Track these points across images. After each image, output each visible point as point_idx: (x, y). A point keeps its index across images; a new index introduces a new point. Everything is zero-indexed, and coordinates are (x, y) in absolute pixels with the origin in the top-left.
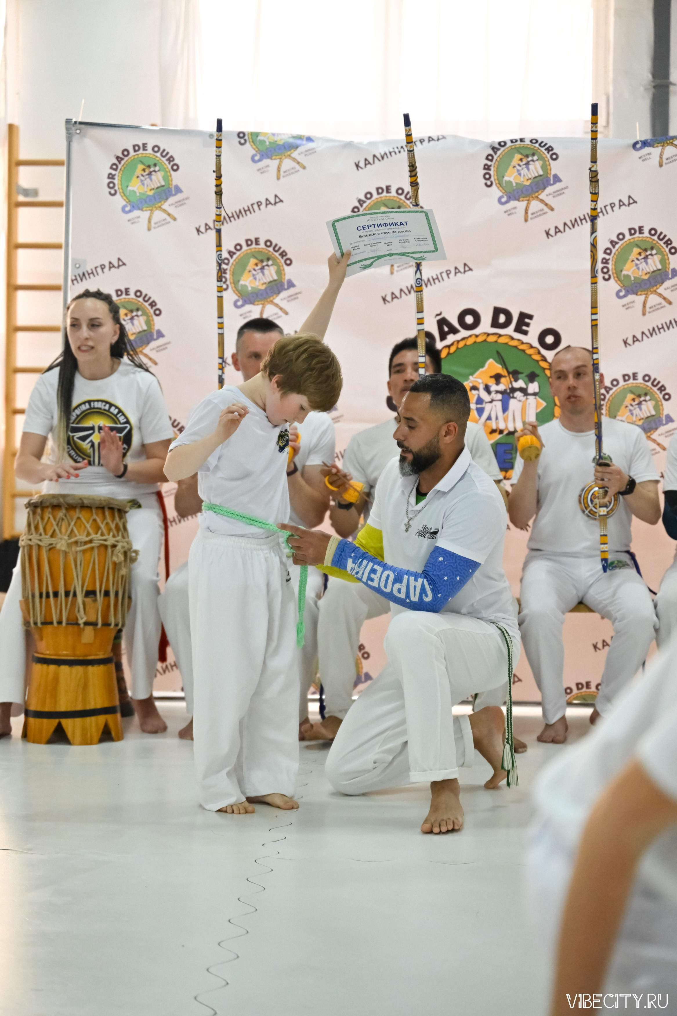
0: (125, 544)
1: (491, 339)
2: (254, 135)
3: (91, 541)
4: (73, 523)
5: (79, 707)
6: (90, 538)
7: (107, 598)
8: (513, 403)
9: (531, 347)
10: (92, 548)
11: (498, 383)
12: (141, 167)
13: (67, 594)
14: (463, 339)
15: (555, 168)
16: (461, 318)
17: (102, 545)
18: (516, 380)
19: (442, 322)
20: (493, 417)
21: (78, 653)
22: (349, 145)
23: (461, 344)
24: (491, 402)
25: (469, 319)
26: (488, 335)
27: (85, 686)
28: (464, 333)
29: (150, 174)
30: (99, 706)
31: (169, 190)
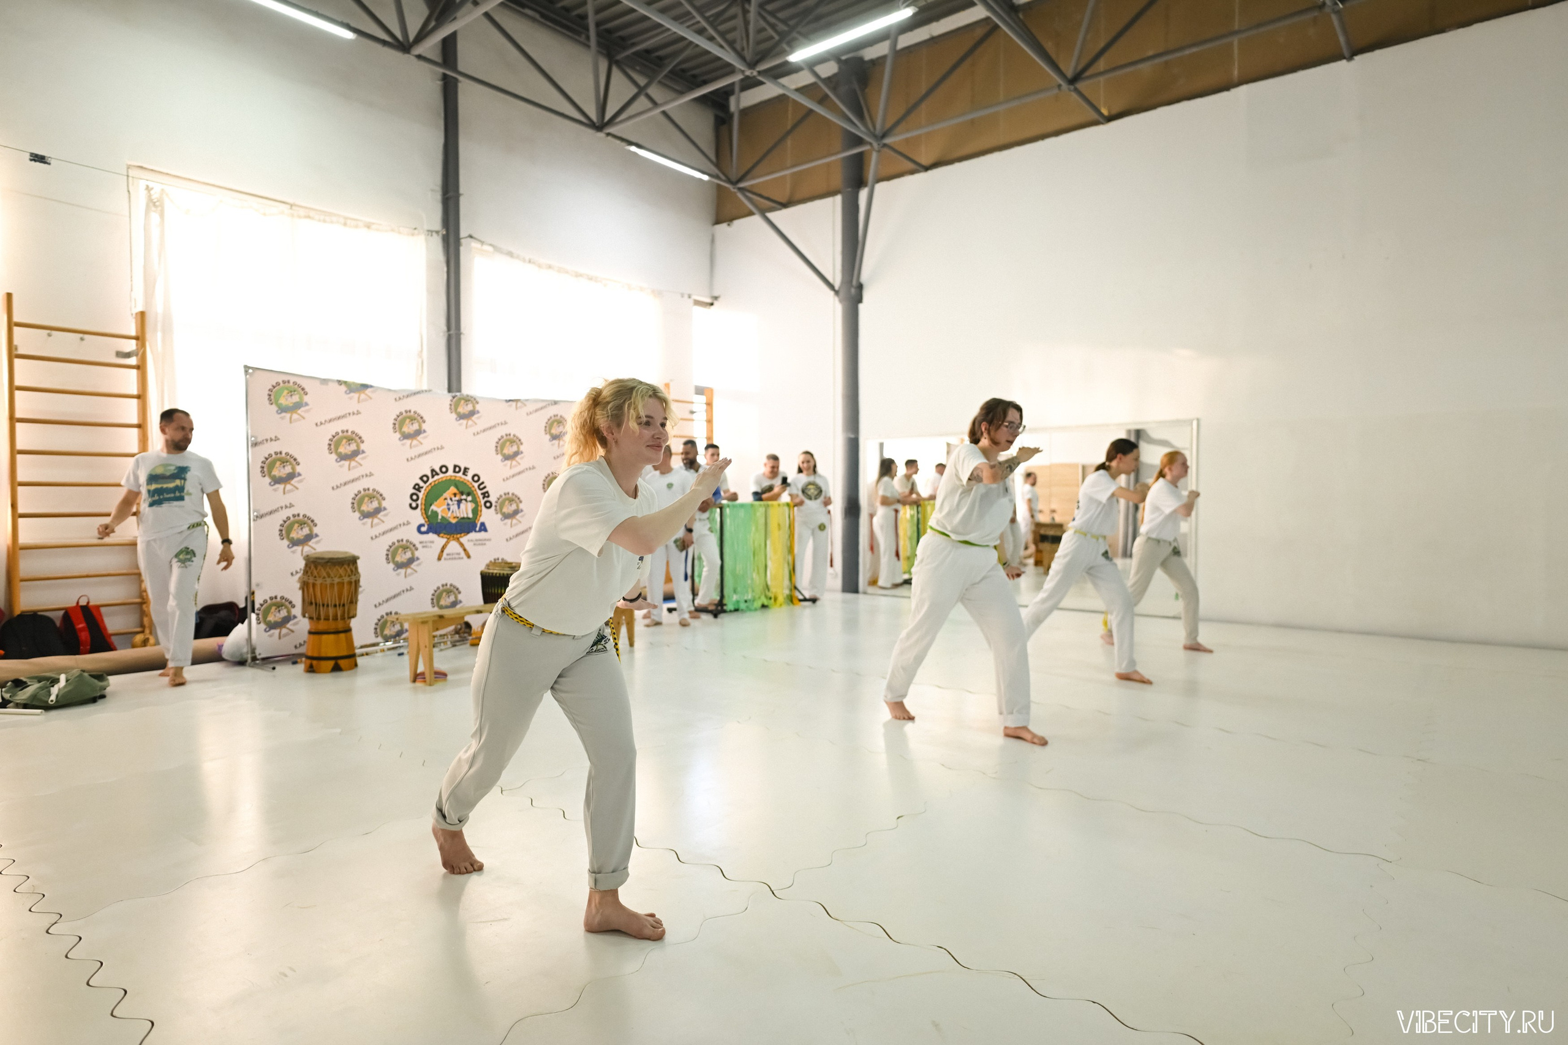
1: (453, 478)
2: (345, 383)
8: (462, 505)
9: (468, 481)
11: (455, 496)
12: (286, 392)
14: (442, 478)
15: (478, 407)
16: (441, 468)
18: (462, 495)
19: (433, 471)
20: (454, 510)
22: (390, 390)
23: (440, 480)
24: (453, 504)
25: (444, 469)
26: (451, 476)
28: (441, 475)
29: (291, 395)
31: (302, 404)
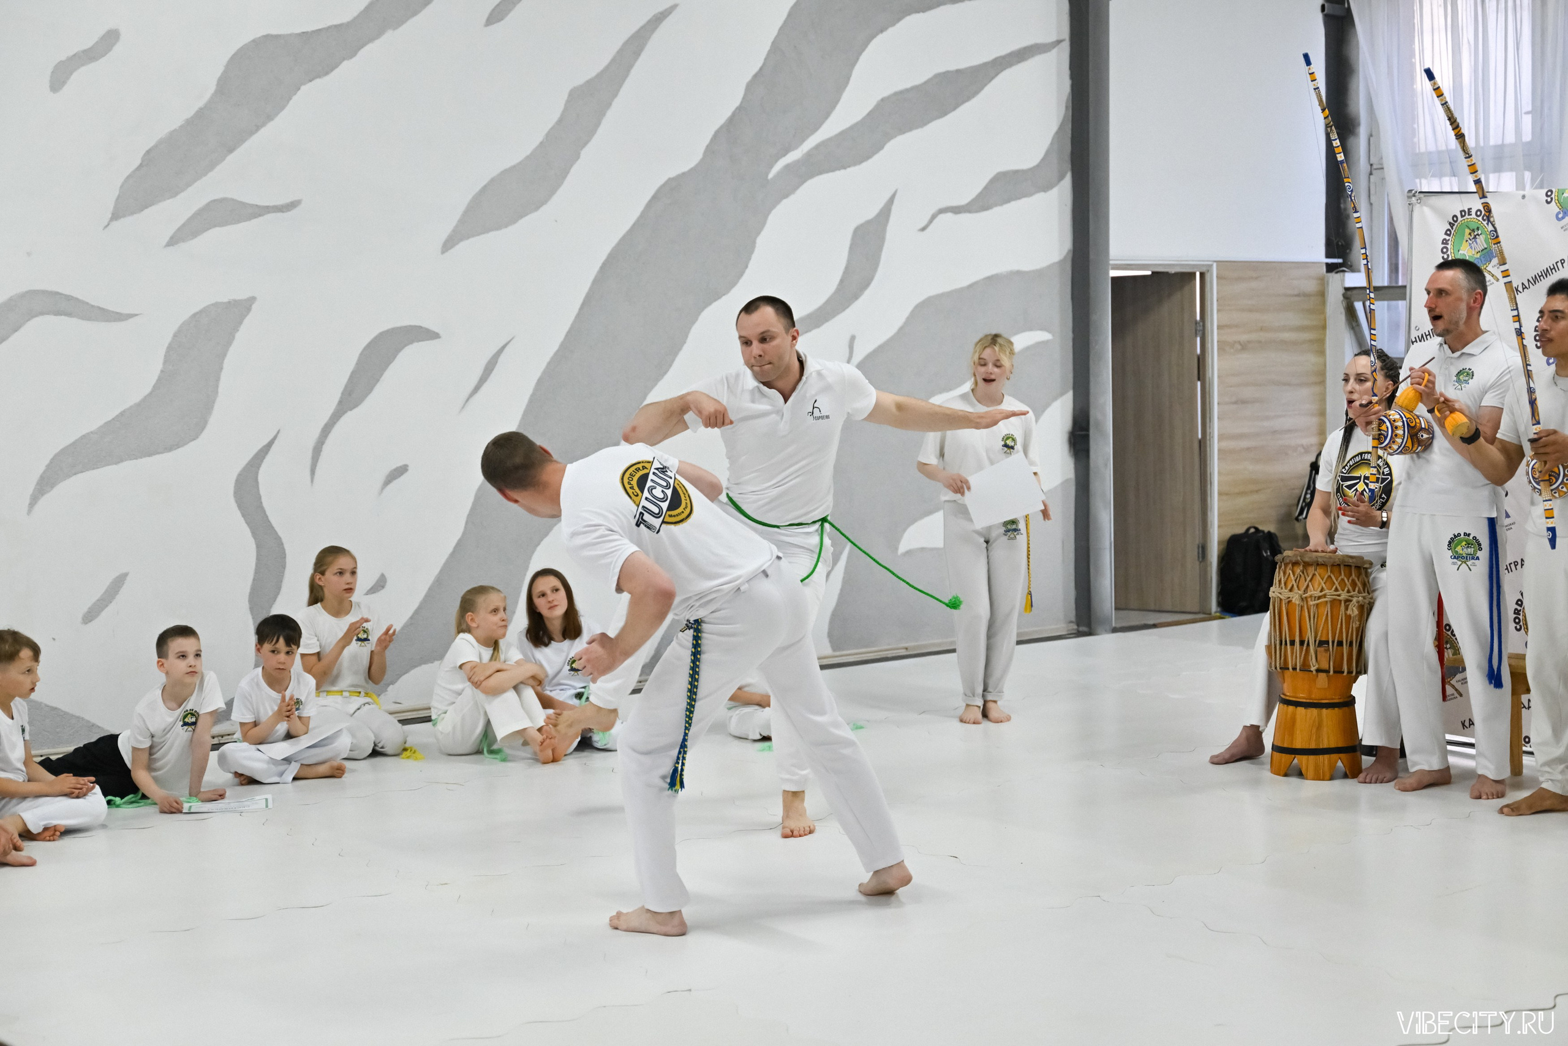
0: (1360, 598)
3: (1325, 596)
4: (1308, 579)
5: (1313, 746)
6: (1323, 593)
7: (1339, 648)
10: (1327, 602)
13: (1302, 643)
17: (1335, 599)
21: (1313, 696)
27: (1319, 727)
29: (1476, 237)
30: (1333, 745)
